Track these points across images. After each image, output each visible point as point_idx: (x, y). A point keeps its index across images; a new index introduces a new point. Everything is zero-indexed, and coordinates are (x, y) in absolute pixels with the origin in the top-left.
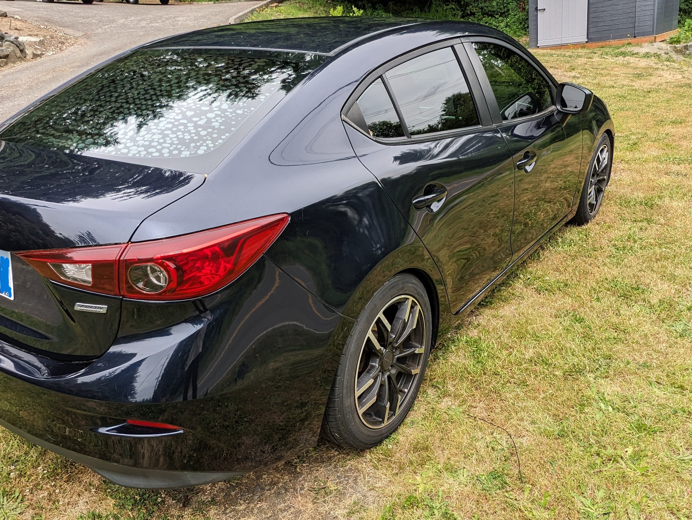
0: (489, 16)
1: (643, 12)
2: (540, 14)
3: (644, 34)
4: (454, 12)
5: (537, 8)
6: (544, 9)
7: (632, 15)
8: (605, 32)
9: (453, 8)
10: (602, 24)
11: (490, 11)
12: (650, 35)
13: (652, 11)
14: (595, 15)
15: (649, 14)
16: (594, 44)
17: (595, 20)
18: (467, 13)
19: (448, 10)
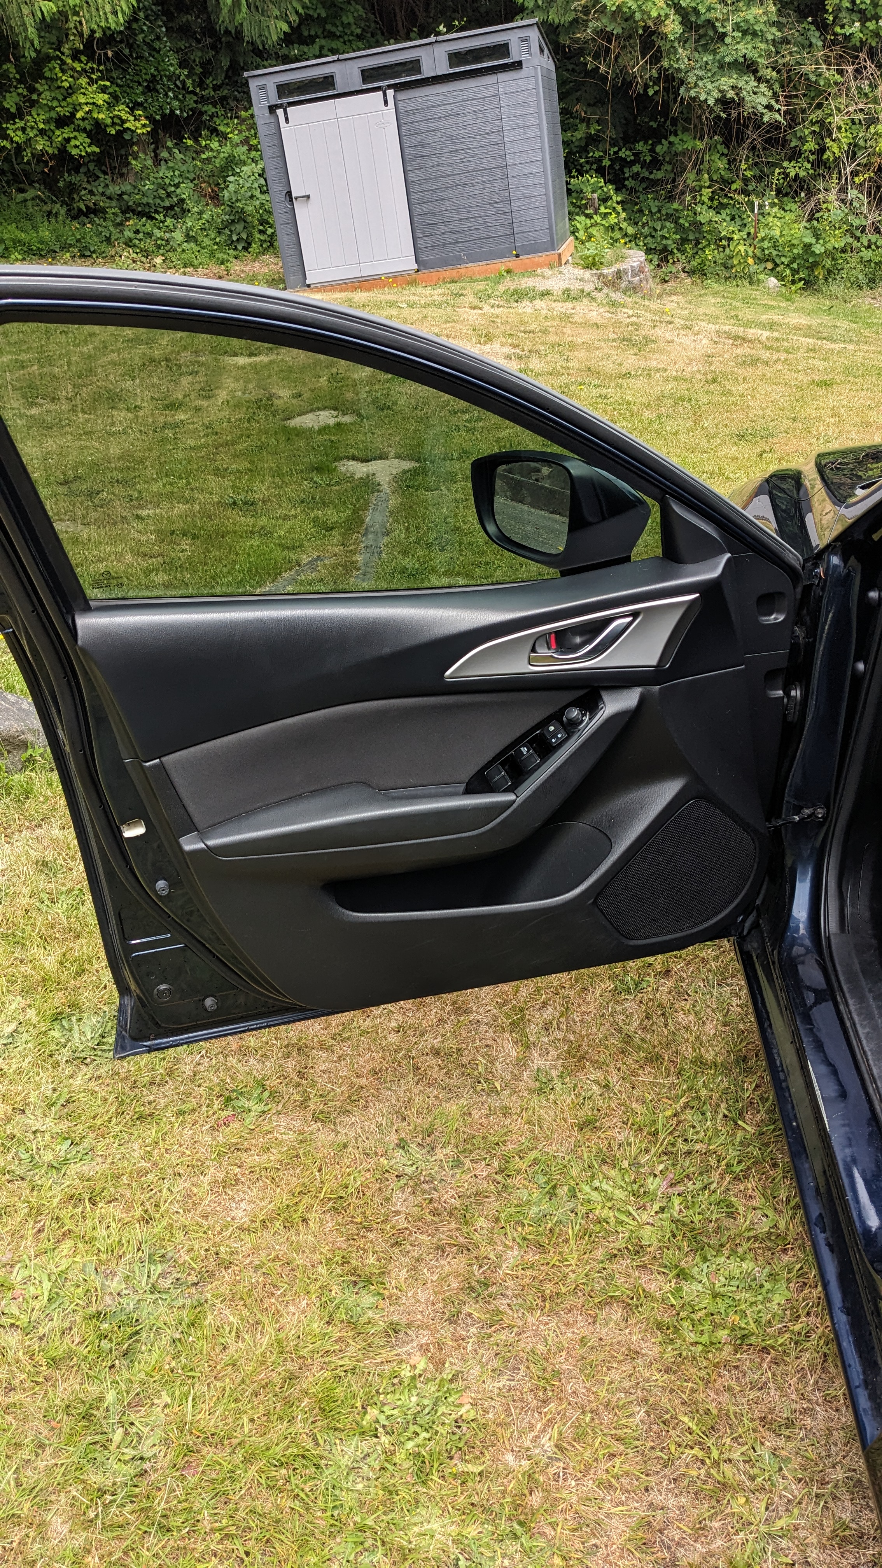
0: (140, 215)
1: (528, 201)
2: (300, 211)
3: (534, 249)
4: (46, 208)
5: (289, 193)
6: (308, 197)
7: (503, 207)
8: (451, 247)
9: (39, 197)
10: (444, 229)
11: (139, 205)
12: (546, 250)
13: (544, 198)
14: (425, 208)
15: (538, 204)
16: (434, 274)
17: (427, 219)
18: (80, 210)
19: (29, 203)
